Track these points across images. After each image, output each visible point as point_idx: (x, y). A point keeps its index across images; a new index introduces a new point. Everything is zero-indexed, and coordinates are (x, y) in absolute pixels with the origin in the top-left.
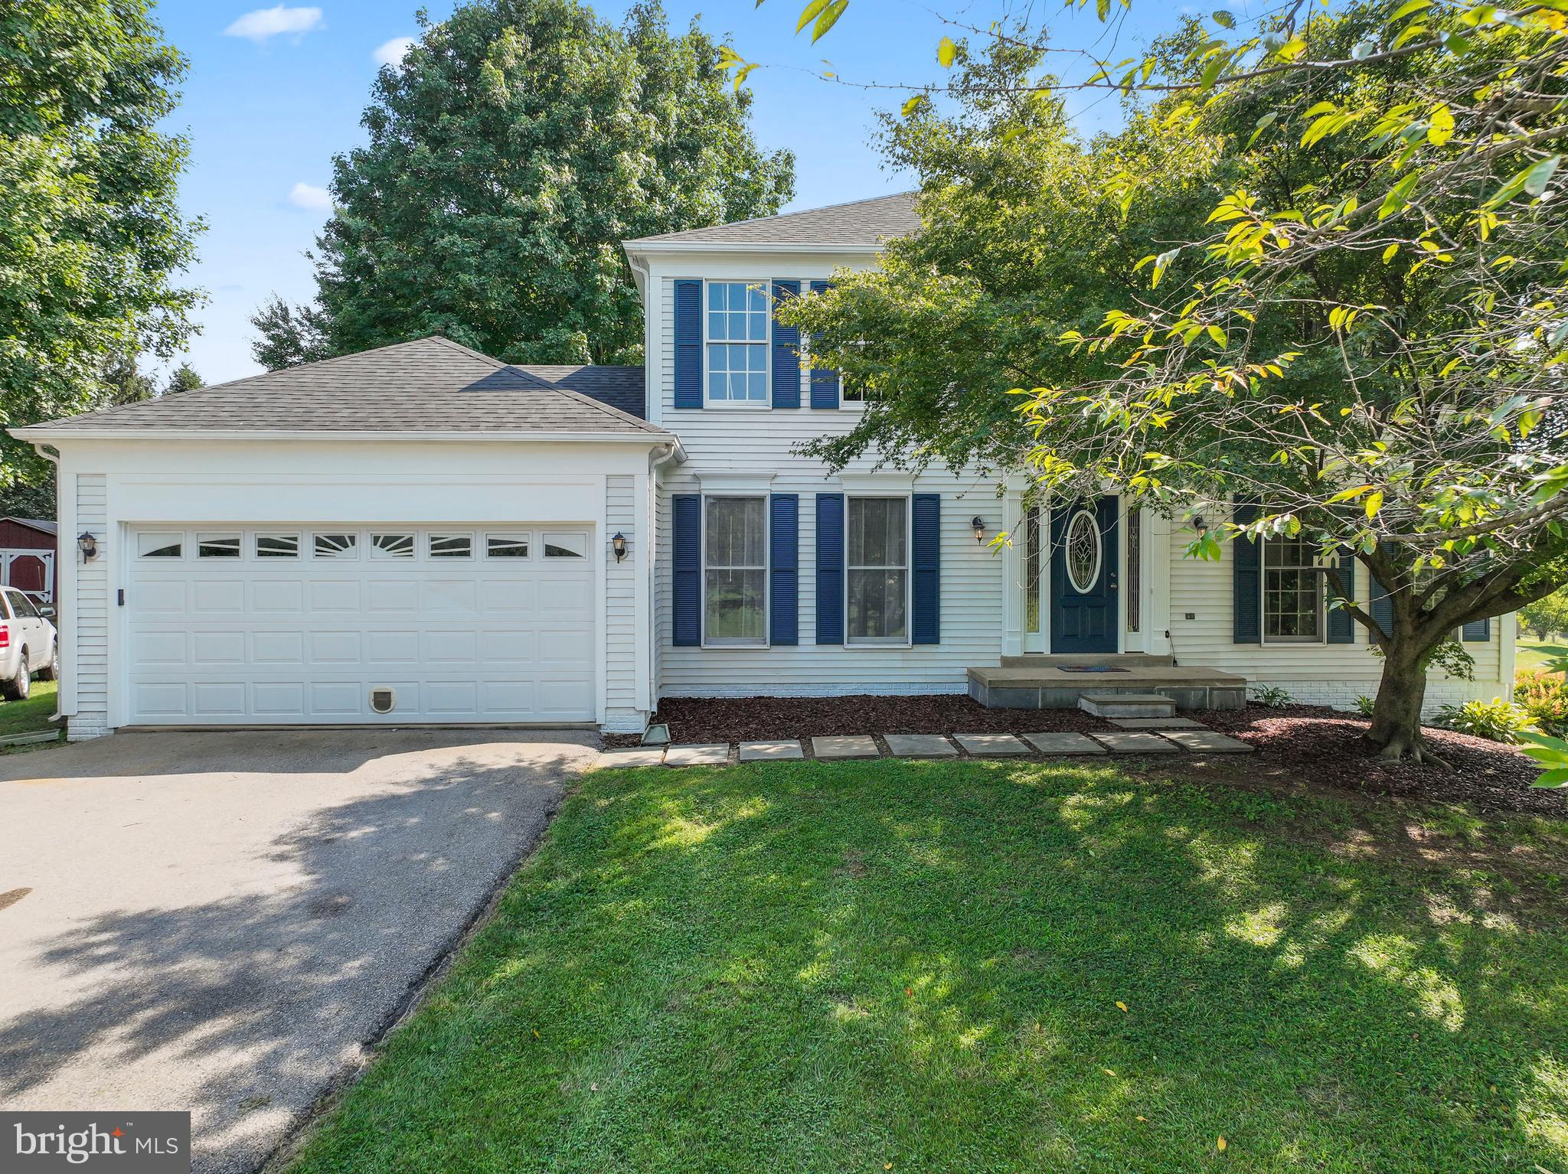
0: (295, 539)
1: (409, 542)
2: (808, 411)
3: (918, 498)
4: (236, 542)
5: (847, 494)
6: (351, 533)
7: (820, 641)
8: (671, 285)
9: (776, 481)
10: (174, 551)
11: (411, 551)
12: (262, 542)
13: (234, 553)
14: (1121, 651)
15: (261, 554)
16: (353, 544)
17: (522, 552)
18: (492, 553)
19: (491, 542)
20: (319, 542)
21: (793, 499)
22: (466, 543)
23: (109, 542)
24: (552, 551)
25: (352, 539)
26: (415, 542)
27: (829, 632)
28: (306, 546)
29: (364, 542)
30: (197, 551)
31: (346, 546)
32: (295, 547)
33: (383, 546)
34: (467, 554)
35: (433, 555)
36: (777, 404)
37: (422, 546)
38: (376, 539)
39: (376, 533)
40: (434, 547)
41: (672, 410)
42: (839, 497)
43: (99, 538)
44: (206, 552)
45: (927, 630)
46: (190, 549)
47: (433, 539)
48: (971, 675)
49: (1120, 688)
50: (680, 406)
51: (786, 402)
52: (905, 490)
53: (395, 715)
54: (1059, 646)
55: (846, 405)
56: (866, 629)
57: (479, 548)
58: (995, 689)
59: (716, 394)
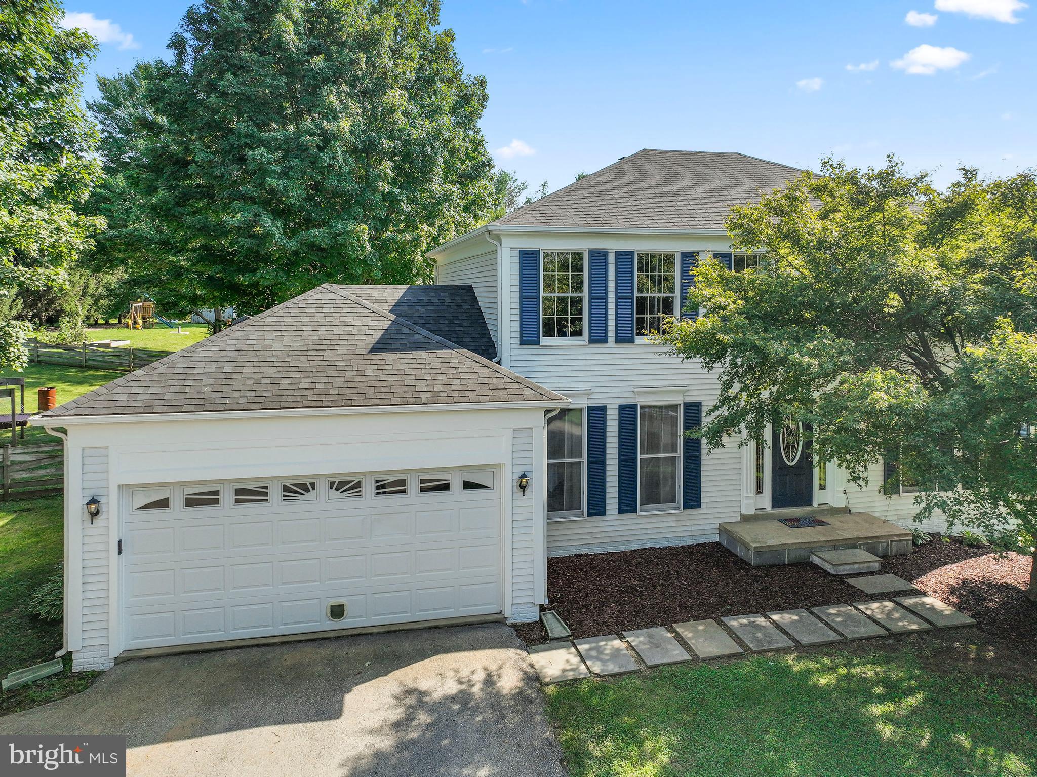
0: (266, 488)
1: (359, 485)
2: (613, 345)
3: (687, 406)
4: (217, 493)
5: (639, 404)
6: (312, 481)
7: (621, 511)
8: (517, 254)
9: (592, 396)
10: (164, 503)
11: (360, 491)
12: (238, 492)
13: (216, 502)
14: (815, 504)
15: (237, 501)
16: (314, 489)
17: (445, 487)
18: (423, 490)
19: (422, 481)
20: (286, 489)
21: (603, 409)
22: (403, 482)
23: (111, 505)
24: (468, 485)
25: (313, 485)
26: (363, 484)
27: (627, 505)
28: (275, 494)
29: (322, 487)
30: (183, 502)
31: (308, 491)
32: (266, 494)
33: (337, 489)
34: (404, 492)
35: (378, 494)
36: (592, 341)
37: (368, 488)
38: (332, 484)
39: (332, 480)
40: (378, 488)
41: (517, 346)
42: (633, 407)
43: (103, 500)
44: (190, 502)
45: (693, 500)
46: (177, 502)
47: (377, 481)
48: (723, 530)
49: (836, 545)
50: (522, 343)
51: (599, 338)
52: (678, 400)
53: (347, 623)
54: (776, 503)
55: (639, 340)
56: (652, 498)
57: (413, 486)
58: (758, 552)
59: (549, 333)
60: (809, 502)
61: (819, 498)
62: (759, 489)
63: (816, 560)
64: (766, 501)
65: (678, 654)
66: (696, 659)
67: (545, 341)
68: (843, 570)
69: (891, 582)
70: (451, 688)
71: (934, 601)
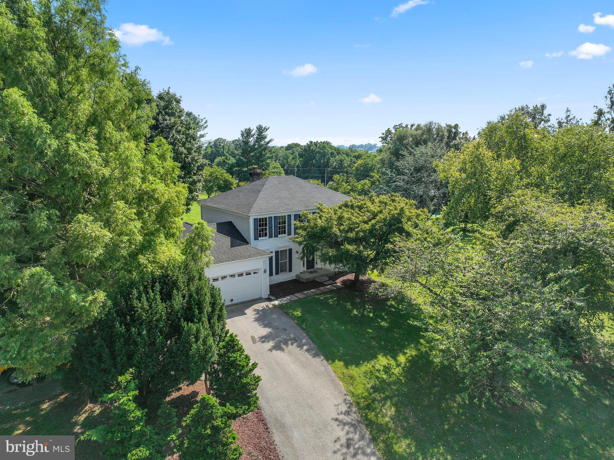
0: (218, 278)
2: (274, 238)
3: (289, 249)
5: (279, 250)
7: (276, 274)
8: (253, 220)
11: (235, 277)
16: (227, 277)
17: (250, 274)
18: (246, 275)
19: (246, 273)
20: (222, 278)
22: (242, 274)
24: (254, 273)
26: (236, 275)
34: (243, 276)
35: (238, 277)
36: (269, 237)
38: (230, 276)
45: (290, 270)
47: (238, 274)
48: (296, 276)
49: (320, 276)
50: (255, 239)
51: (271, 237)
52: (287, 248)
53: (233, 302)
54: (307, 269)
55: (279, 236)
56: (282, 271)
57: (244, 274)
58: (305, 279)
59: (260, 237)
60: (314, 268)
61: (316, 266)
62: (304, 266)
63: (316, 280)
64: (305, 269)
65: (296, 298)
66: (300, 299)
67: (260, 238)
68: (322, 281)
69: (331, 282)
70: (261, 308)
71: (338, 284)
